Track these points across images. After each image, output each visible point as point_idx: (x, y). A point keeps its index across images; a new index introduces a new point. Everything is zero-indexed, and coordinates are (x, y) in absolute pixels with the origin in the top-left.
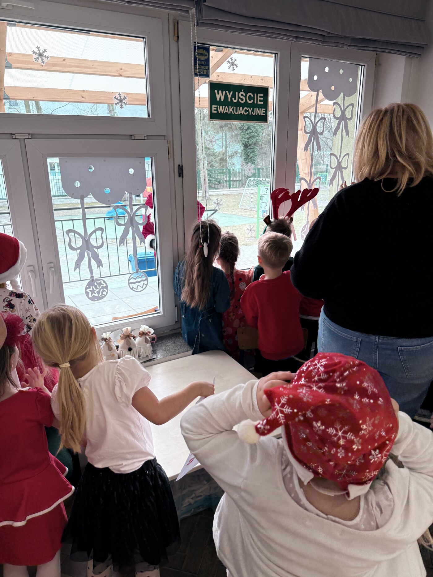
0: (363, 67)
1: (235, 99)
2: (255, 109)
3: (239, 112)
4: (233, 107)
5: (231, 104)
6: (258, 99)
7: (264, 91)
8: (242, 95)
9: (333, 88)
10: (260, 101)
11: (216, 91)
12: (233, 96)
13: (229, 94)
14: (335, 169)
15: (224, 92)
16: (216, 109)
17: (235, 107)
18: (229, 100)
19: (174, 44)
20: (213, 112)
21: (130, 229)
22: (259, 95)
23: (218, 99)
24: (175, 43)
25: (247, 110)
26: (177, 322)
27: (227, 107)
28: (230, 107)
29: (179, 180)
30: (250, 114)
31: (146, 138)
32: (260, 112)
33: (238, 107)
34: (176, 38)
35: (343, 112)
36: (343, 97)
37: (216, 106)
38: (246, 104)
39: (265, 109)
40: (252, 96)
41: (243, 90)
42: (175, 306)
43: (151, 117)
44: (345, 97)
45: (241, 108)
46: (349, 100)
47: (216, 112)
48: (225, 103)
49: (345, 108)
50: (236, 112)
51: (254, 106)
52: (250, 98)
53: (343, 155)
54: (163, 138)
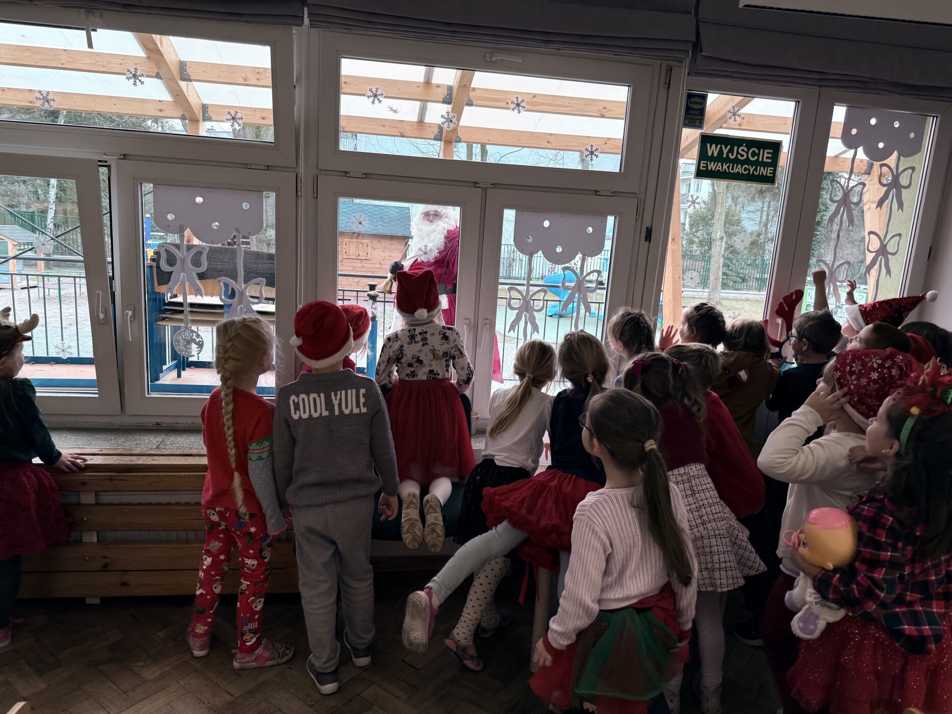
0: (935, 118)
1: (732, 155)
2: (759, 167)
3: (736, 171)
4: (728, 164)
5: (727, 160)
6: (765, 155)
7: (775, 146)
8: (743, 150)
9: (881, 145)
10: (767, 158)
11: (708, 145)
12: (731, 151)
13: (726, 149)
14: (875, 253)
15: (719, 146)
16: (705, 165)
17: (731, 164)
18: (725, 156)
19: (663, 92)
20: (701, 168)
22: (766, 151)
23: (710, 154)
24: (666, 91)
25: (748, 168)
27: (720, 164)
28: (724, 164)
29: (645, 245)
30: (751, 173)
31: (613, 194)
32: (766, 171)
33: (735, 165)
34: (667, 85)
35: (896, 178)
36: (897, 157)
37: (706, 162)
38: (747, 161)
39: (773, 169)
40: (757, 152)
41: (744, 145)
43: (622, 171)
44: (902, 157)
45: (739, 166)
46: (905, 163)
47: (705, 169)
48: (719, 158)
49: (900, 170)
50: (732, 169)
51: (757, 163)
52: (754, 154)
53: (891, 235)
54: (633, 195)
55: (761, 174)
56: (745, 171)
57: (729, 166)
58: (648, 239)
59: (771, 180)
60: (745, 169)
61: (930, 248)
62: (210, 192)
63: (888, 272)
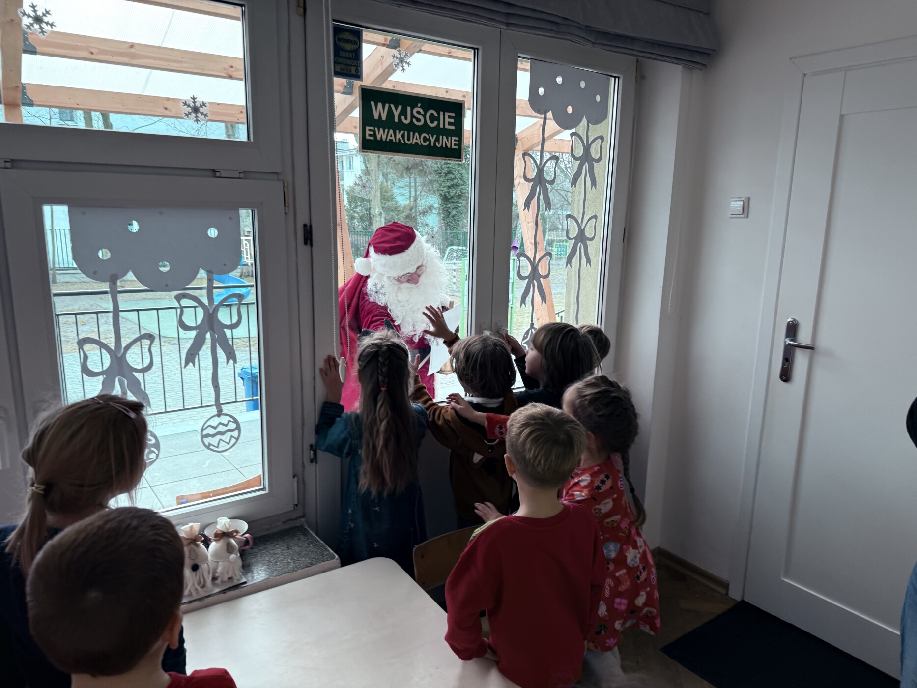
0: (617, 79)
1: (406, 119)
2: (441, 137)
3: (413, 141)
4: (402, 132)
5: (400, 126)
6: (446, 120)
7: (456, 108)
8: (418, 112)
9: (570, 109)
10: (450, 124)
11: (373, 103)
12: (403, 113)
13: (396, 109)
14: (574, 240)
15: (387, 105)
16: (372, 133)
17: (406, 132)
18: (396, 120)
19: (297, 20)
20: (368, 137)
21: (208, 336)
22: (447, 114)
23: (376, 117)
24: (301, 19)
25: (427, 137)
26: (296, 505)
27: (391, 131)
28: (397, 131)
29: (304, 250)
30: (432, 145)
31: (242, 176)
32: (450, 142)
33: (412, 133)
34: (302, 10)
35: (587, 149)
36: (586, 125)
37: (372, 128)
38: (425, 128)
39: (457, 139)
40: (436, 115)
41: (419, 105)
42: (294, 477)
43: (252, 140)
44: (590, 124)
45: (417, 134)
46: (596, 130)
47: (372, 138)
48: (389, 123)
49: (590, 142)
50: (409, 140)
51: (439, 132)
52: (433, 118)
53: (587, 218)
54: (275, 177)
55: (444, 146)
56: (425, 142)
57: (404, 133)
58: (309, 242)
59: (456, 153)
60: (425, 139)
61: (624, 229)
63: (588, 260)
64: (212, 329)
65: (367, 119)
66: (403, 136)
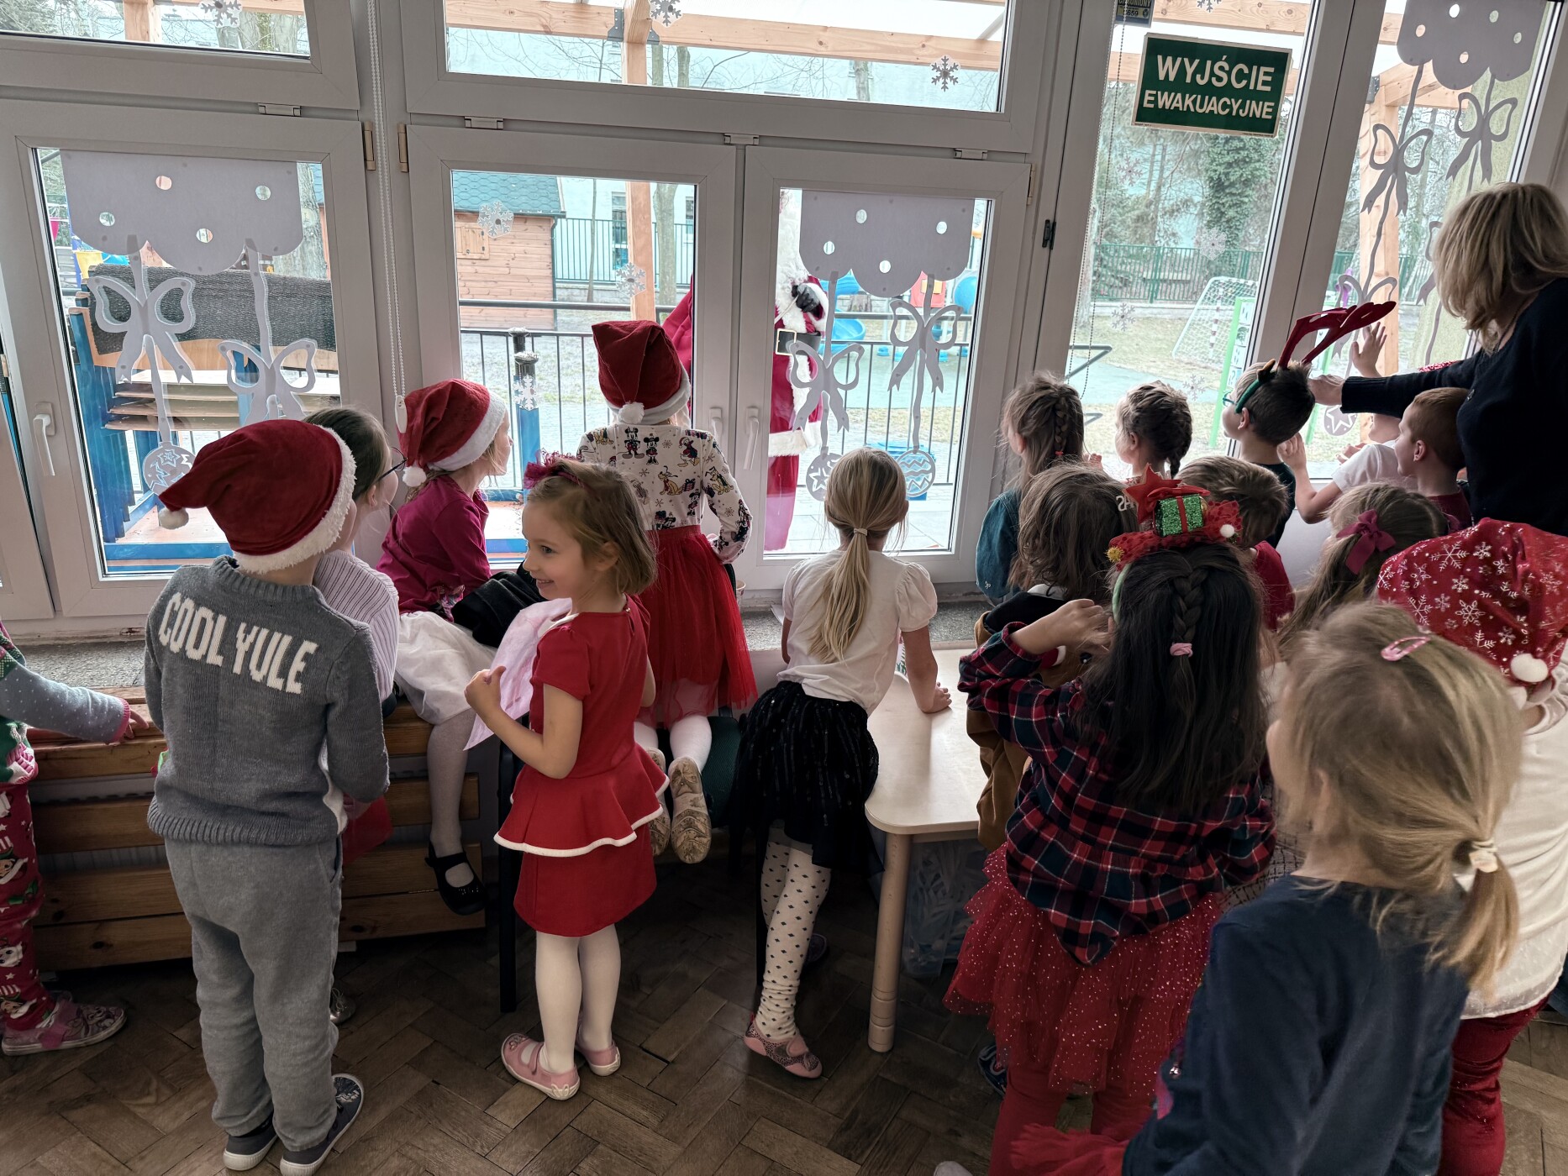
0: (1558, 5)
1: (1202, 78)
2: (1248, 102)
3: (1207, 109)
4: (1194, 96)
5: (1193, 88)
6: (1260, 78)
7: (1278, 60)
8: (1221, 68)
9: (1464, 58)
10: (1265, 83)
11: (1160, 58)
12: (1200, 70)
13: (1191, 65)
15: (1179, 59)
16: (1152, 98)
17: (1199, 97)
18: (1188, 80)
20: (1146, 104)
21: (918, 355)
22: (1263, 69)
23: (1162, 77)
25: (1229, 103)
27: (1179, 96)
28: (1187, 95)
29: (1042, 253)
30: (1234, 113)
31: (985, 156)
32: (1260, 110)
33: (1207, 97)
35: (1484, 120)
36: (1490, 80)
37: (1154, 92)
39: (1272, 104)
40: (1246, 71)
41: (1224, 57)
43: (1003, 111)
44: (1496, 81)
45: (1214, 99)
46: (1503, 90)
47: (1152, 106)
48: (1179, 85)
49: (1491, 108)
50: (1201, 107)
51: (1247, 94)
52: (1241, 76)
54: (1022, 158)
55: (1251, 115)
56: (1223, 109)
57: (1196, 98)
58: (1049, 243)
59: (1267, 126)
60: (1225, 106)
62: (185, 165)
64: (923, 346)
65: (1150, 79)
66: (1194, 102)
